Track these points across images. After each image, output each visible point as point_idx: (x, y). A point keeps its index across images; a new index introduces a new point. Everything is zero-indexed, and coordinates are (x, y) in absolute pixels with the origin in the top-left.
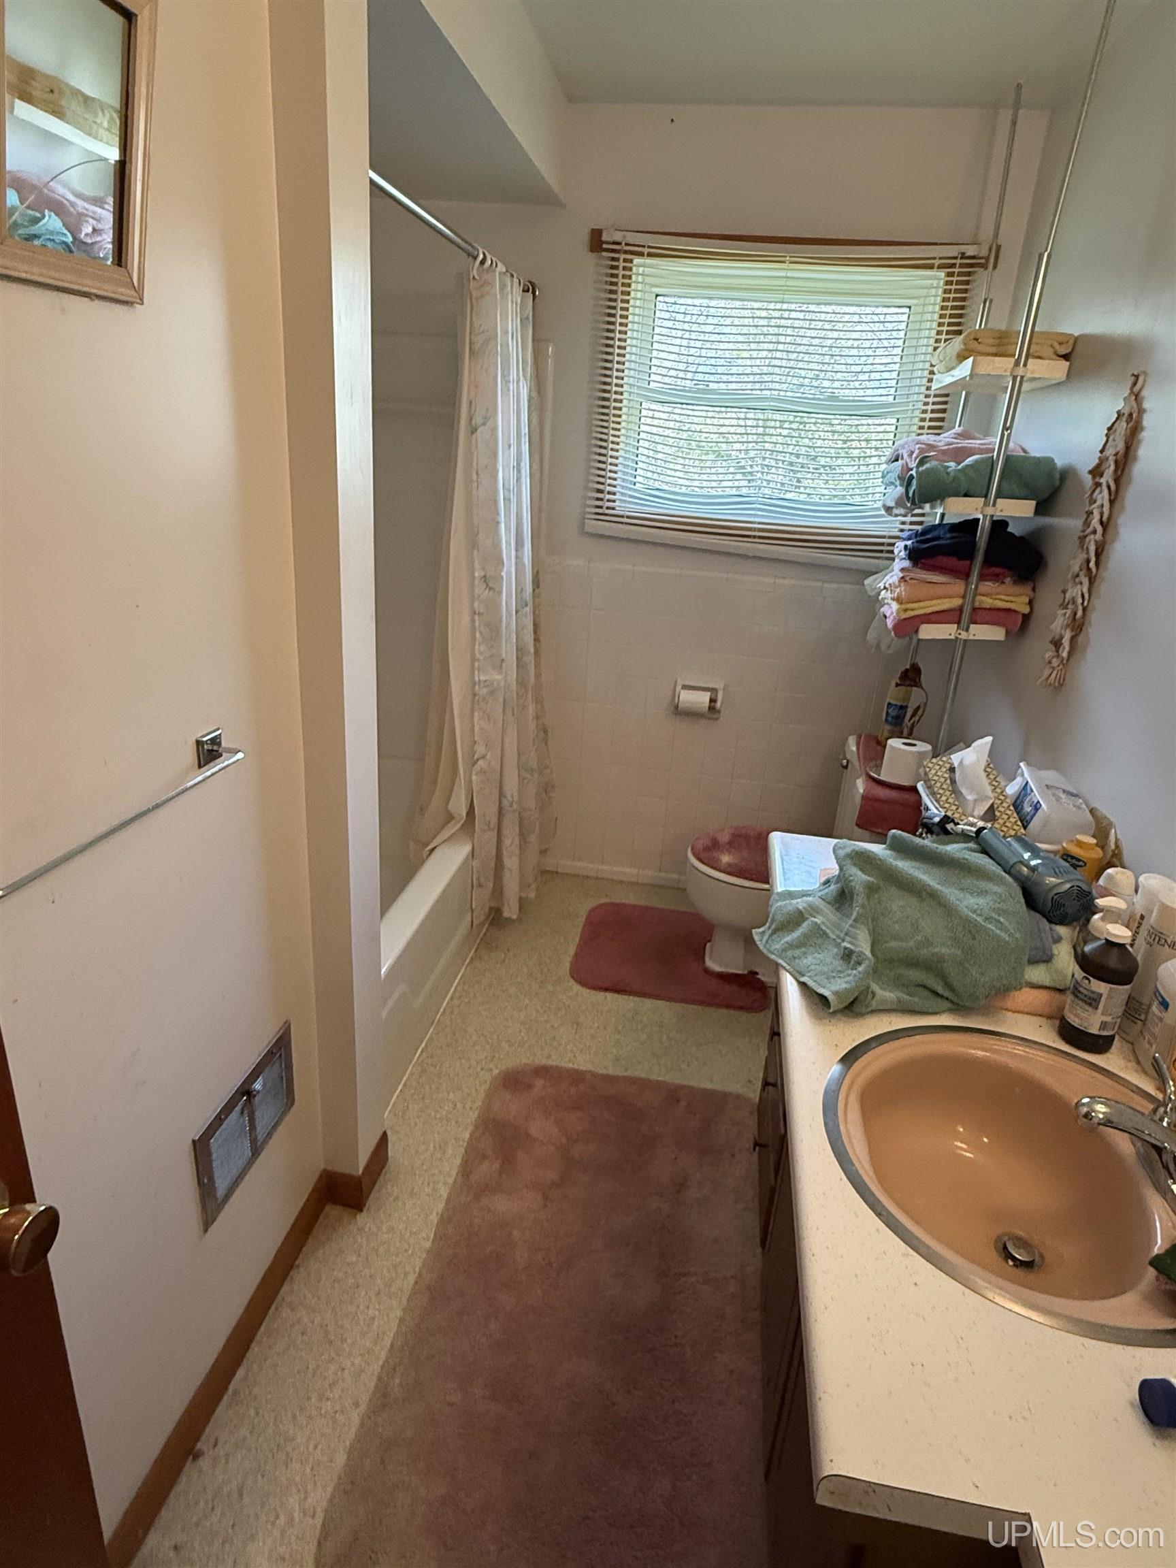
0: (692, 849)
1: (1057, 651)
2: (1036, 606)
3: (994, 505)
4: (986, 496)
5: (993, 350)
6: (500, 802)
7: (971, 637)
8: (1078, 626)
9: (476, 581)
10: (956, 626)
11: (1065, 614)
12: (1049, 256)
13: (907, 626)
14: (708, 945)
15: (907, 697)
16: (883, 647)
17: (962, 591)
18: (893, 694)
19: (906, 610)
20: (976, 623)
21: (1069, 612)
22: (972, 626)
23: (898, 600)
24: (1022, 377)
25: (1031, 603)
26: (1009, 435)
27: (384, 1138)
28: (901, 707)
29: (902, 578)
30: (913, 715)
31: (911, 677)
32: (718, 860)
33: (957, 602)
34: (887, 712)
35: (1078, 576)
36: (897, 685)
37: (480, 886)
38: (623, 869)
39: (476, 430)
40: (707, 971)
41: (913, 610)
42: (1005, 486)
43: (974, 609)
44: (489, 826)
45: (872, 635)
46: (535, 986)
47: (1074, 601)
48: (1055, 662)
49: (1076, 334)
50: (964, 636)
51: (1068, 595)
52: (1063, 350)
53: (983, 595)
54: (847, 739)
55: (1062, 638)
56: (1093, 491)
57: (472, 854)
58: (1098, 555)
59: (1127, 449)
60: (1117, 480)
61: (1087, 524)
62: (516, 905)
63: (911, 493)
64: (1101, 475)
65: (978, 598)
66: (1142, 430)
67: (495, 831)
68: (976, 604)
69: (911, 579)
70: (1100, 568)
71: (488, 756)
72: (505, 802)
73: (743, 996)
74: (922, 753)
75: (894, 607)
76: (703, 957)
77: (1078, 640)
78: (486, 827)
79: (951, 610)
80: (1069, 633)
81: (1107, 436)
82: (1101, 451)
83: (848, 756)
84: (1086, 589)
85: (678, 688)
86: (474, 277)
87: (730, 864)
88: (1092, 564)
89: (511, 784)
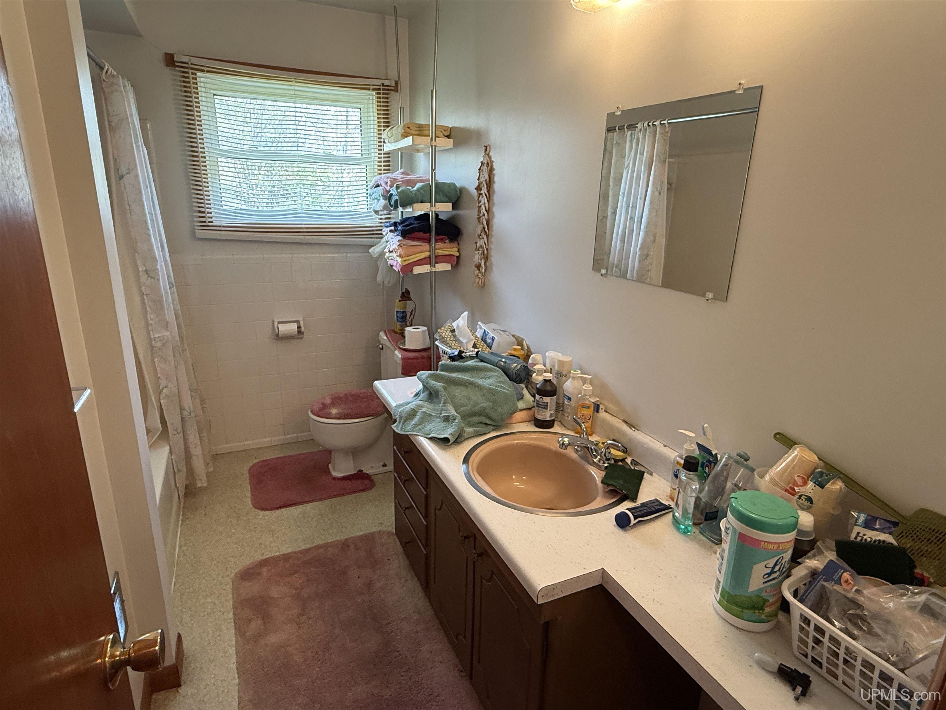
0: (312, 412)
1: (479, 270)
2: (461, 252)
3: (435, 206)
4: (430, 202)
5: (417, 133)
6: (181, 414)
7: (437, 270)
8: (486, 258)
9: (141, 274)
10: (429, 265)
12: (436, 91)
13: (407, 268)
14: (330, 465)
15: (405, 307)
16: (386, 283)
17: (428, 248)
18: (398, 306)
20: (437, 263)
21: (480, 252)
22: (436, 265)
23: (400, 256)
24: (435, 146)
25: (459, 251)
26: (435, 173)
27: (179, 637)
28: (403, 312)
29: (399, 245)
30: (411, 314)
31: (406, 296)
32: (330, 413)
33: (427, 254)
34: (397, 316)
35: (480, 235)
36: (400, 301)
37: (179, 471)
38: (261, 441)
40: (335, 479)
41: (408, 260)
42: (438, 197)
43: (436, 257)
44: (176, 431)
45: (379, 278)
46: (235, 521)
47: (482, 247)
48: (480, 275)
49: (450, 126)
50: (434, 270)
51: (478, 244)
52: (447, 133)
53: (438, 249)
54: (379, 334)
55: (480, 265)
56: (479, 197)
57: (171, 452)
58: (488, 225)
59: (490, 178)
60: (488, 192)
61: (479, 211)
62: (204, 479)
63: (392, 203)
64: (481, 190)
65: (436, 251)
66: (494, 170)
67: (181, 434)
68: (436, 254)
69: (404, 245)
70: (490, 230)
71: (169, 386)
72: (185, 413)
73: (358, 484)
74: (424, 331)
75: (399, 260)
76: (329, 472)
77: (488, 263)
78: (175, 433)
79: (426, 258)
80: (483, 262)
81: (479, 172)
82: (478, 179)
83: (382, 342)
84: (486, 241)
85: (276, 324)
86: (104, 80)
87: (337, 414)
88: (486, 229)
89: (188, 402)
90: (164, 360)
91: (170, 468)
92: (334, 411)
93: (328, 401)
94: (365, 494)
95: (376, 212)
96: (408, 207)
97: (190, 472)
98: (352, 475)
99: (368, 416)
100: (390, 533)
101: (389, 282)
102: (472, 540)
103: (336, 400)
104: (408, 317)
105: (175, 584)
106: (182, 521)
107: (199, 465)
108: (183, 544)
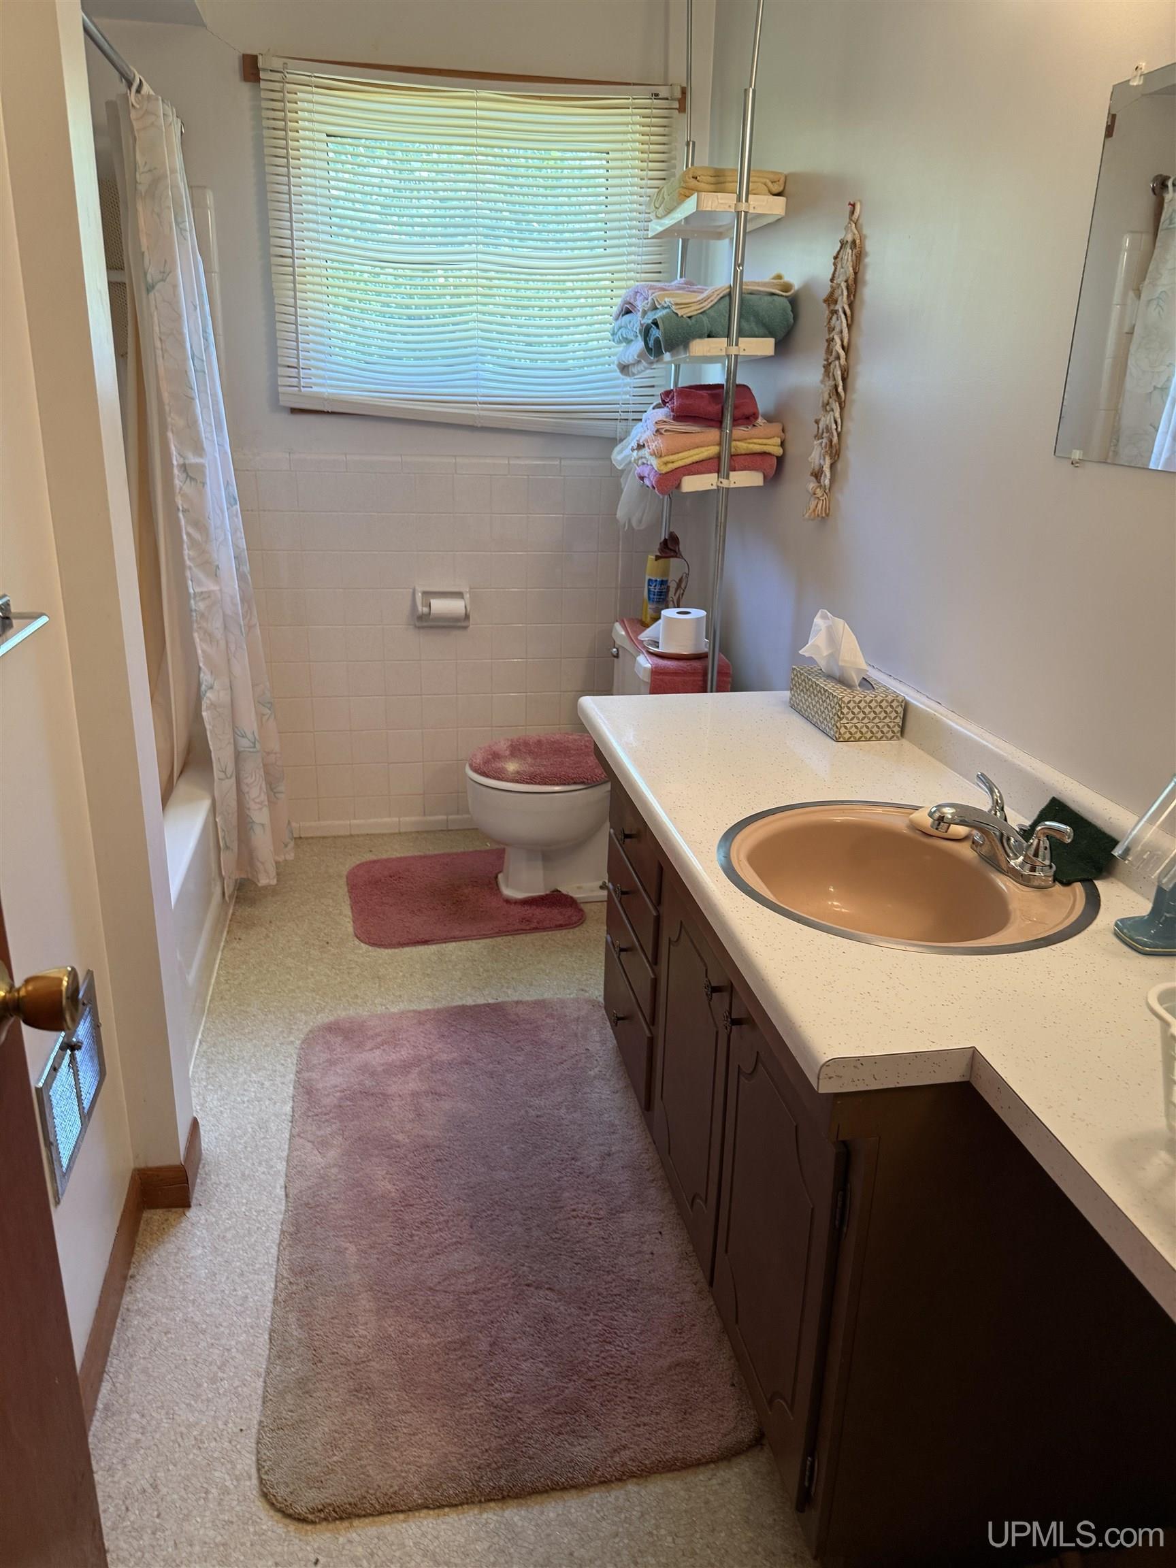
0: (471, 766)
1: (819, 482)
2: (788, 445)
3: (737, 345)
4: (728, 336)
5: (710, 187)
6: (236, 744)
7: (732, 486)
8: (835, 453)
9: (176, 471)
10: (716, 474)
11: (821, 443)
12: (754, 91)
13: (669, 481)
14: (500, 876)
15: (666, 572)
16: (634, 524)
17: (718, 438)
18: (652, 568)
19: (666, 463)
20: (734, 470)
21: (825, 441)
22: (732, 474)
23: (658, 455)
24: (746, 213)
25: (782, 444)
26: (742, 272)
27: (195, 1124)
28: (663, 583)
29: (657, 431)
30: (679, 586)
31: (670, 547)
32: (503, 770)
33: (713, 450)
34: (649, 591)
35: (828, 404)
36: (657, 558)
38: (379, 820)
39: (153, 287)
40: (508, 901)
41: (674, 462)
42: (745, 325)
43: (732, 456)
44: (225, 772)
45: (621, 513)
46: (315, 953)
47: (828, 429)
48: (819, 492)
49: (786, 172)
50: (725, 483)
51: (821, 425)
52: (777, 188)
53: (738, 441)
54: (613, 626)
55: (821, 467)
56: (831, 318)
57: (213, 809)
58: (844, 379)
59: (856, 273)
60: (851, 305)
61: (829, 351)
62: (272, 871)
63: (651, 343)
64: (836, 302)
65: (734, 443)
66: (866, 254)
67: (233, 780)
68: (733, 450)
69: (666, 431)
70: (849, 391)
71: (216, 686)
72: (244, 743)
73: (556, 914)
74: (698, 619)
75: (654, 462)
76: (498, 889)
77: (839, 466)
78: (222, 775)
79: (710, 459)
80: (828, 461)
81: (835, 264)
82: (832, 280)
83: (618, 642)
84: (837, 415)
85: (419, 596)
87: (518, 772)
88: (840, 389)
89: (249, 721)
90: (209, 637)
91: (212, 841)
92: (512, 767)
93: (503, 746)
94: (559, 934)
95: (624, 368)
96: (682, 347)
97: (246, 855)
98: (539, 899)
99: (575, 783)
100: (594, 1003)
101: (640, 521)
102: (726, 995)
103: (518, 749)
104: (672, 591)
105: (200, 1043)
106: (226, 941)
107: (263, 841)
108: (222, 979)
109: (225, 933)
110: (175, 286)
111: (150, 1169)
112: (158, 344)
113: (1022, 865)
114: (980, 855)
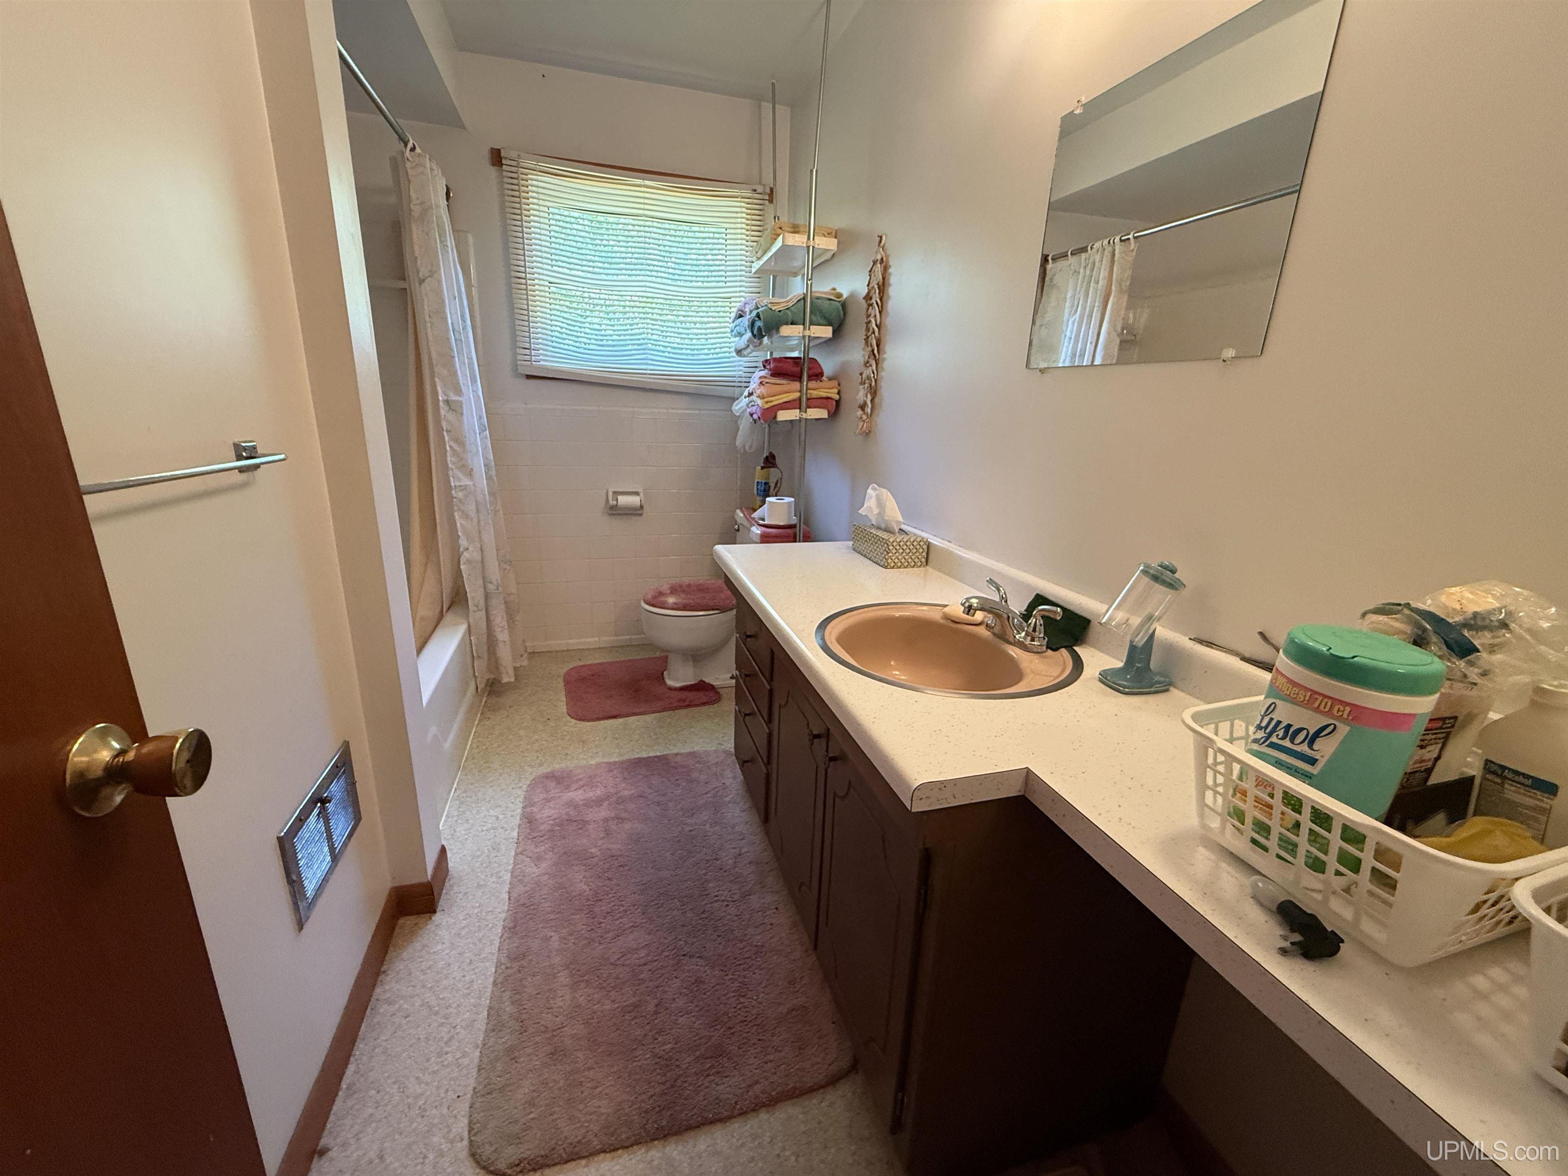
0: (645, 600)
1: (864, 411)
2: (843, 391)
3: (809, 329)
4: (804, 324)
5: (792, 230)
6: (485, 588)
7: (809, 418)
8: (874, 392)
9: (441, 404)
10: (798, 410)
11: (864, 388)
12: (816, 170)
13: (769, 414)
14: (665, 673)
15: (768, 478)
16: (747, 448)
17: (799, 387)
18: (759, 475)
19: (767, 402)
20: (810, 408)
21: (866, 385)
22: (808, 410)
23: (762, 397)
24: (813, 247)
25: (839, 393)
26: (811, 285)
27: (443, 850)
28: (766, 484)
29: (761, 383)
30: (776, 484)
31: (770, 461)
32: (666, 603)
33: (796, 395)
34: (758, 489)
35: (868, 362)
36: (762, 468)
38: (587, 640)
39: (423, 281)
40: (670, 688)
41: (771, 402)
42: (814, 318)
43: (809, 399)
44: (477, 607)
45: (739, 442)
46: (540, 726)
47: (869, 378)
48: (864, 417)
49: (837, 228)
50: (804, 416)
51: (864, 376)
53: (812, 390)
54: (735, 511)
55: (865, 403)
56: (868, 309)
57: (469, 630)
58: (878, 346)
59: (884, 279)
60: (881, 299)
61: (868, 329)
62: (511, 672)
63: (755, 332)
64: (871, 299)
65: (809, 391)
66: (890, 267)
67: (484, 612)
68: (808, 396)
69: (767, 383)
70: (881, 352)
71: (471, 549)
72: (491, 587)
73: (701, 696)
74: (789, 503)
75: (759, 402)
76: (663, 679)
77: (876, 400)
78: (476, 609)
79: (794, 400)
80: (869, 397)
81: (870, 275)
82: (868, 285)
83: (739, 521)
84: (874, 367)
85: (610, 494)
86: (408, 159)
87: (675, 603)
88: (876, 351)
89: (494, 572)
90: (466, 516)
91: (467, 651)
92: (671, 600)
93: (665, 588)
94: (705, 709)
95: (739, 352)
96: (774, 331)
97: (494, 663)
98: (691, 685)
99: (713, 610)
100: (726, 752)
101: (751, 447)
102: (823, 741)
103: (675, 590)
104: (772, 488)
105: (455, 790)
106: (480, 720)
107: (505, 653)
108: (474, 746)
109: (479, 716)
110: (439, 281)
111: (406, 886)
112: (427, 319)
113: (1025, 638)
114: (994, 634)
